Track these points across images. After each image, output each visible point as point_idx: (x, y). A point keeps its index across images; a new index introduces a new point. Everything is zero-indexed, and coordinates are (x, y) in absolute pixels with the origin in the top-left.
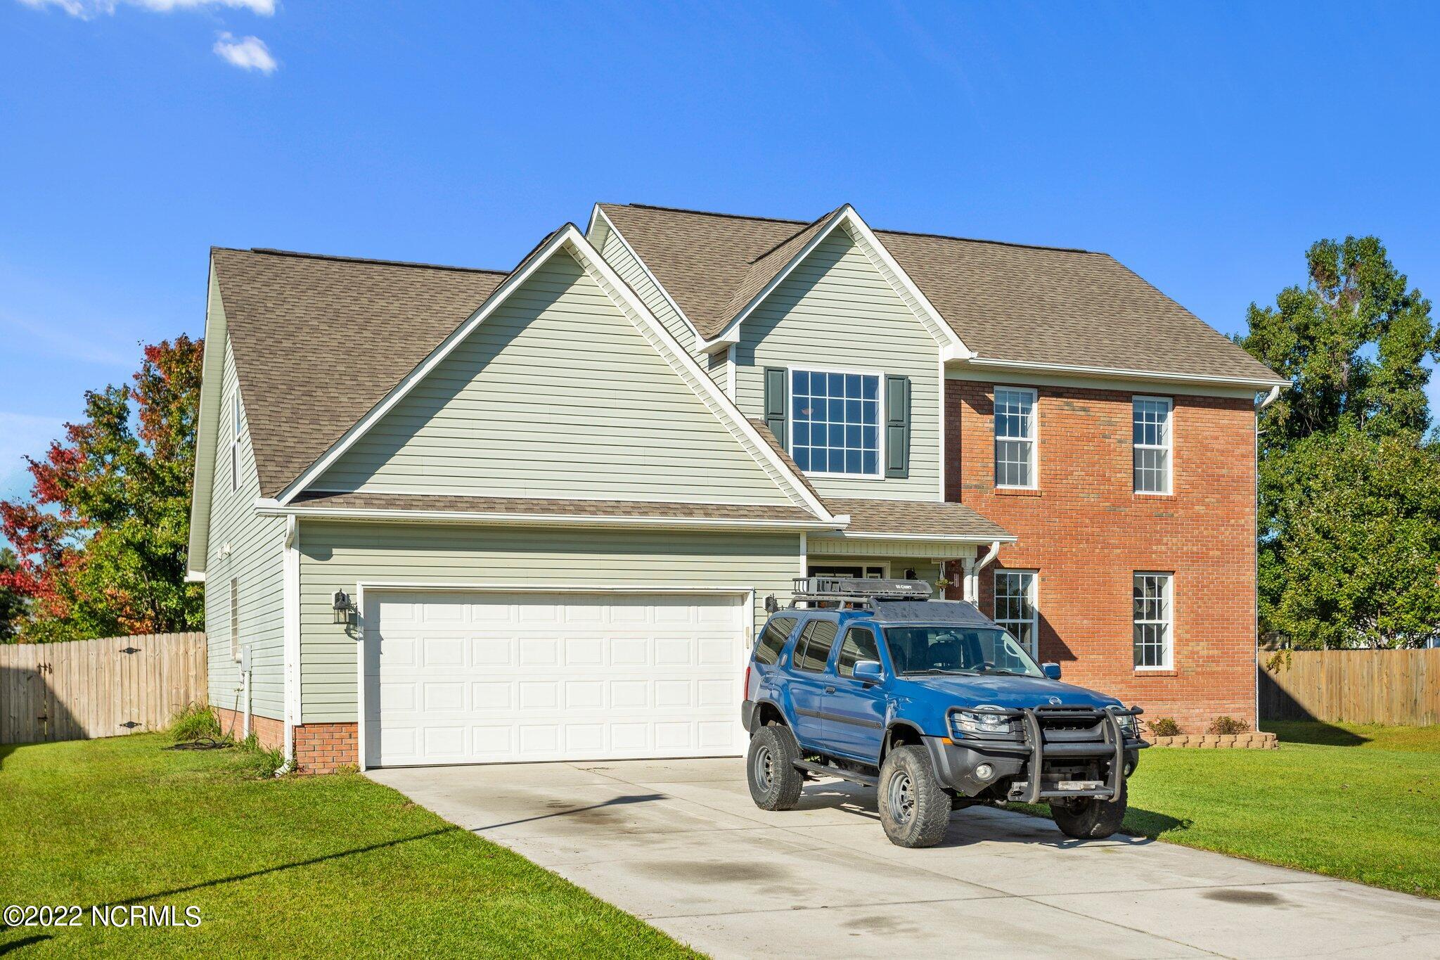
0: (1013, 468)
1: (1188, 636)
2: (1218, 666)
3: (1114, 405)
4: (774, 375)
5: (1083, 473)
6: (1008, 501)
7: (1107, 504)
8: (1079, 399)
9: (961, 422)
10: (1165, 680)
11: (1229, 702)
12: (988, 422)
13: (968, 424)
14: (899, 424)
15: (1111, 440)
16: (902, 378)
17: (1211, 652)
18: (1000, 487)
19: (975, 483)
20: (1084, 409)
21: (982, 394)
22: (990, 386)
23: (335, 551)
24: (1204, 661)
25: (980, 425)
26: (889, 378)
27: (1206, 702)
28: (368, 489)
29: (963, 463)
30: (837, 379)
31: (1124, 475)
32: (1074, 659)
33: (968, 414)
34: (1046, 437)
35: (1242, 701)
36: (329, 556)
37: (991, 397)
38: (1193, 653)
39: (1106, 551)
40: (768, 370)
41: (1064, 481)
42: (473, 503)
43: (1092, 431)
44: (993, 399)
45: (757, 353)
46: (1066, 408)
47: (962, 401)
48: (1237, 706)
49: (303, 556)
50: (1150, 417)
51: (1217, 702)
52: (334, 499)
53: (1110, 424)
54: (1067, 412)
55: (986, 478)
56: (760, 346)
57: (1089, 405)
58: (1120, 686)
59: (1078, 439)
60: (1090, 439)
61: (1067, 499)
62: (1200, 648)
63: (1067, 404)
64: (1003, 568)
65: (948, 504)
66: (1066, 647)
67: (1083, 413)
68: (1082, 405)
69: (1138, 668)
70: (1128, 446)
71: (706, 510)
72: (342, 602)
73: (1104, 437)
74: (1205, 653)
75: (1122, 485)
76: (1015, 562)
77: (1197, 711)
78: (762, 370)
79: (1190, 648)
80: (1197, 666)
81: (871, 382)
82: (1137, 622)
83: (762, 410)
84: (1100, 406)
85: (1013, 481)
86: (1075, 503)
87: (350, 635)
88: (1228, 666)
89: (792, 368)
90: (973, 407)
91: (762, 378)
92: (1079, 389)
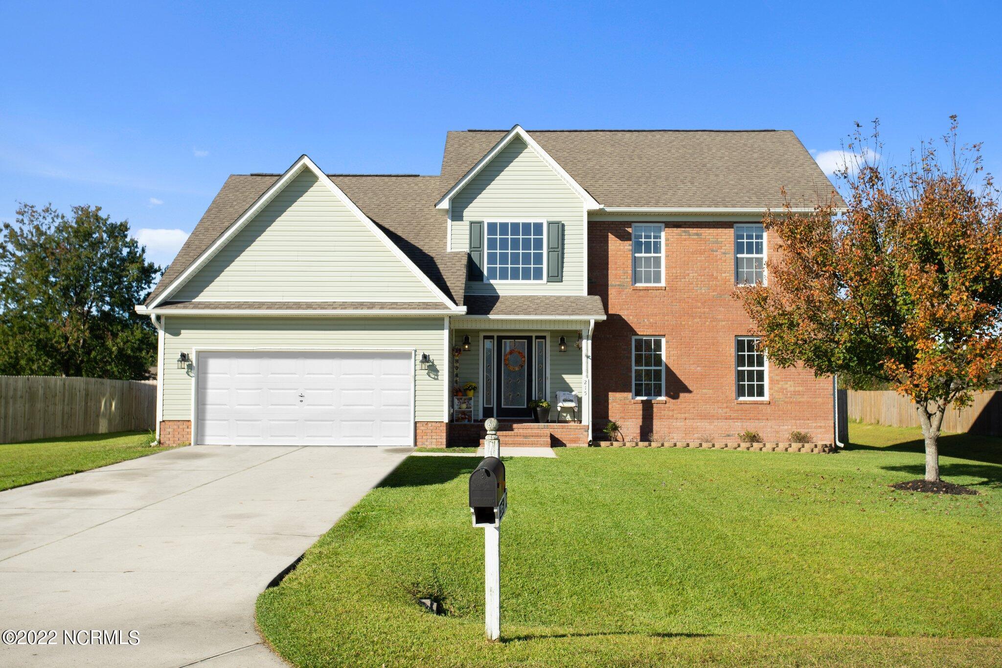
0: (648, 273)
1: (778, 378)
2: (802, 397)
3: (720, 230)
4: (476, 226)
5: (696, 274)
6: (641, 293)
7: (714, 293)
8: (693, 228)
9: (608, 246)
10: (761, 407)
11: (811, 422)
12: (627, 246)
13: (613, 247)
14: (556, 250)
15: (718, 253)
16: (558, 223)
17: (797, 389)
18: (638, 285)
19: (618, 283)
20: (697, 234)
21: (623, 228)
22: (629, 224)
23: (182, 331)
24: (791, 394)
25: (622, 248)
26: (549, 223)
27: (794, 421)
28: (200, 299)
29: (609, 271)
30: (515, 226)
31: (728, 275)
32: (690, 392)
33: (614, 243)
34: (669, 253)
35: (823, 422)
36: (178, 334)
37: (629, 230)
38: (782, 389)
39: (714, 323)
40: (471, 223)
41: (682, 280)
42: (251, 305)
43: (703, 248)
44: (631, 232)
45: (465, 214)
46: (684, 234)
47: (609, 234)
48: (819, 424)
49: (167, 334)
50: (750, 237)
51: (803, 422)
52: (179, 305)
53: (717, 242)
54: (684, 237)
55: (626, 280)
56: (467, 210)
57: (701, 232)
58: (725, 410)
59: (693, 253)
60: (701, 253)
61: (684, 291)
62: (788, 386)
63: (685, 232)
64: (638, 335)
65: (589, 296)
66: (685, 385)
67: (696, 237)
68: (696, 232)
69: (742, 399)
70: (731, 257)
71: (383, 306)
72: (184, 357)
73: (713, 251)
74: (792, 389)
75: (726, 281)
76: (647, 332)
77: (786, 427)
78: (468, 223)
79: (780, 386)
80: (786, 397)
81: (538, 227)
82: (740, 368)
83: (468, 246)
84: (709, 232)
85: (648, 280)
86: (691, 294)
87: (188, 375)
88: (810, 397)
89: (486, 221)
90: (617, 236)
91: (468, 227)
92: (693, 222)
